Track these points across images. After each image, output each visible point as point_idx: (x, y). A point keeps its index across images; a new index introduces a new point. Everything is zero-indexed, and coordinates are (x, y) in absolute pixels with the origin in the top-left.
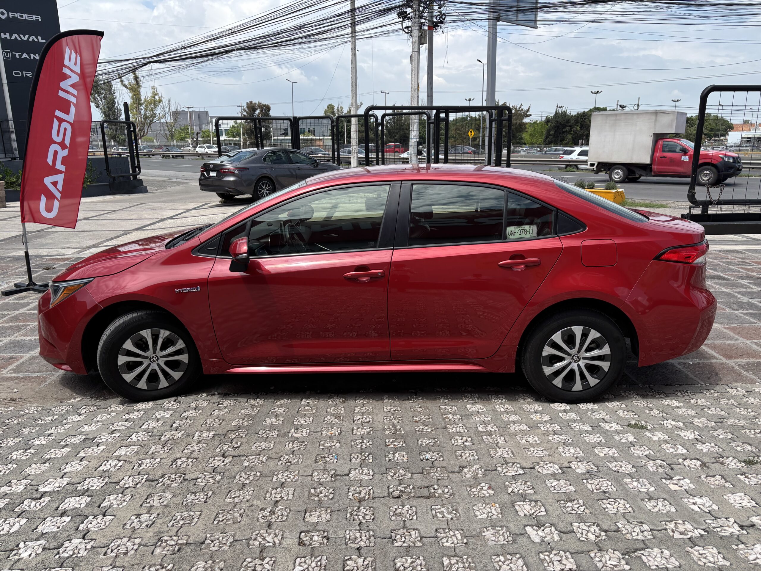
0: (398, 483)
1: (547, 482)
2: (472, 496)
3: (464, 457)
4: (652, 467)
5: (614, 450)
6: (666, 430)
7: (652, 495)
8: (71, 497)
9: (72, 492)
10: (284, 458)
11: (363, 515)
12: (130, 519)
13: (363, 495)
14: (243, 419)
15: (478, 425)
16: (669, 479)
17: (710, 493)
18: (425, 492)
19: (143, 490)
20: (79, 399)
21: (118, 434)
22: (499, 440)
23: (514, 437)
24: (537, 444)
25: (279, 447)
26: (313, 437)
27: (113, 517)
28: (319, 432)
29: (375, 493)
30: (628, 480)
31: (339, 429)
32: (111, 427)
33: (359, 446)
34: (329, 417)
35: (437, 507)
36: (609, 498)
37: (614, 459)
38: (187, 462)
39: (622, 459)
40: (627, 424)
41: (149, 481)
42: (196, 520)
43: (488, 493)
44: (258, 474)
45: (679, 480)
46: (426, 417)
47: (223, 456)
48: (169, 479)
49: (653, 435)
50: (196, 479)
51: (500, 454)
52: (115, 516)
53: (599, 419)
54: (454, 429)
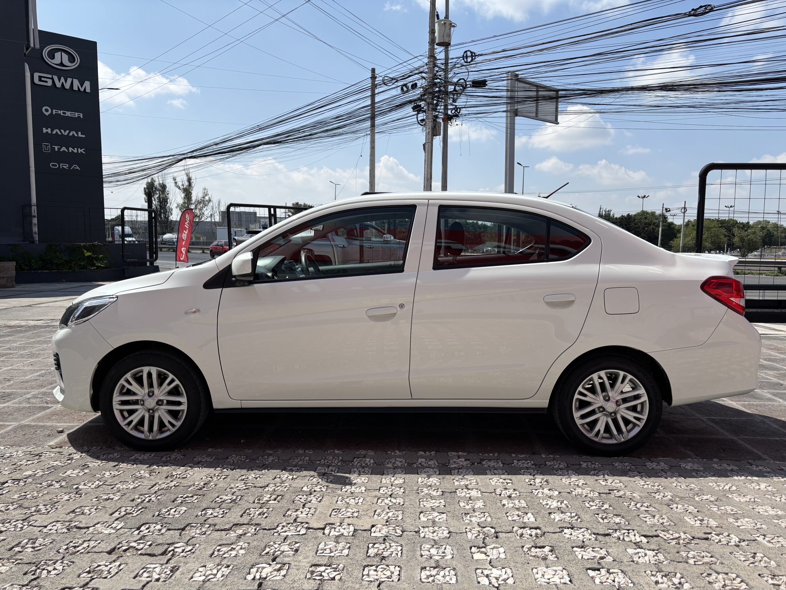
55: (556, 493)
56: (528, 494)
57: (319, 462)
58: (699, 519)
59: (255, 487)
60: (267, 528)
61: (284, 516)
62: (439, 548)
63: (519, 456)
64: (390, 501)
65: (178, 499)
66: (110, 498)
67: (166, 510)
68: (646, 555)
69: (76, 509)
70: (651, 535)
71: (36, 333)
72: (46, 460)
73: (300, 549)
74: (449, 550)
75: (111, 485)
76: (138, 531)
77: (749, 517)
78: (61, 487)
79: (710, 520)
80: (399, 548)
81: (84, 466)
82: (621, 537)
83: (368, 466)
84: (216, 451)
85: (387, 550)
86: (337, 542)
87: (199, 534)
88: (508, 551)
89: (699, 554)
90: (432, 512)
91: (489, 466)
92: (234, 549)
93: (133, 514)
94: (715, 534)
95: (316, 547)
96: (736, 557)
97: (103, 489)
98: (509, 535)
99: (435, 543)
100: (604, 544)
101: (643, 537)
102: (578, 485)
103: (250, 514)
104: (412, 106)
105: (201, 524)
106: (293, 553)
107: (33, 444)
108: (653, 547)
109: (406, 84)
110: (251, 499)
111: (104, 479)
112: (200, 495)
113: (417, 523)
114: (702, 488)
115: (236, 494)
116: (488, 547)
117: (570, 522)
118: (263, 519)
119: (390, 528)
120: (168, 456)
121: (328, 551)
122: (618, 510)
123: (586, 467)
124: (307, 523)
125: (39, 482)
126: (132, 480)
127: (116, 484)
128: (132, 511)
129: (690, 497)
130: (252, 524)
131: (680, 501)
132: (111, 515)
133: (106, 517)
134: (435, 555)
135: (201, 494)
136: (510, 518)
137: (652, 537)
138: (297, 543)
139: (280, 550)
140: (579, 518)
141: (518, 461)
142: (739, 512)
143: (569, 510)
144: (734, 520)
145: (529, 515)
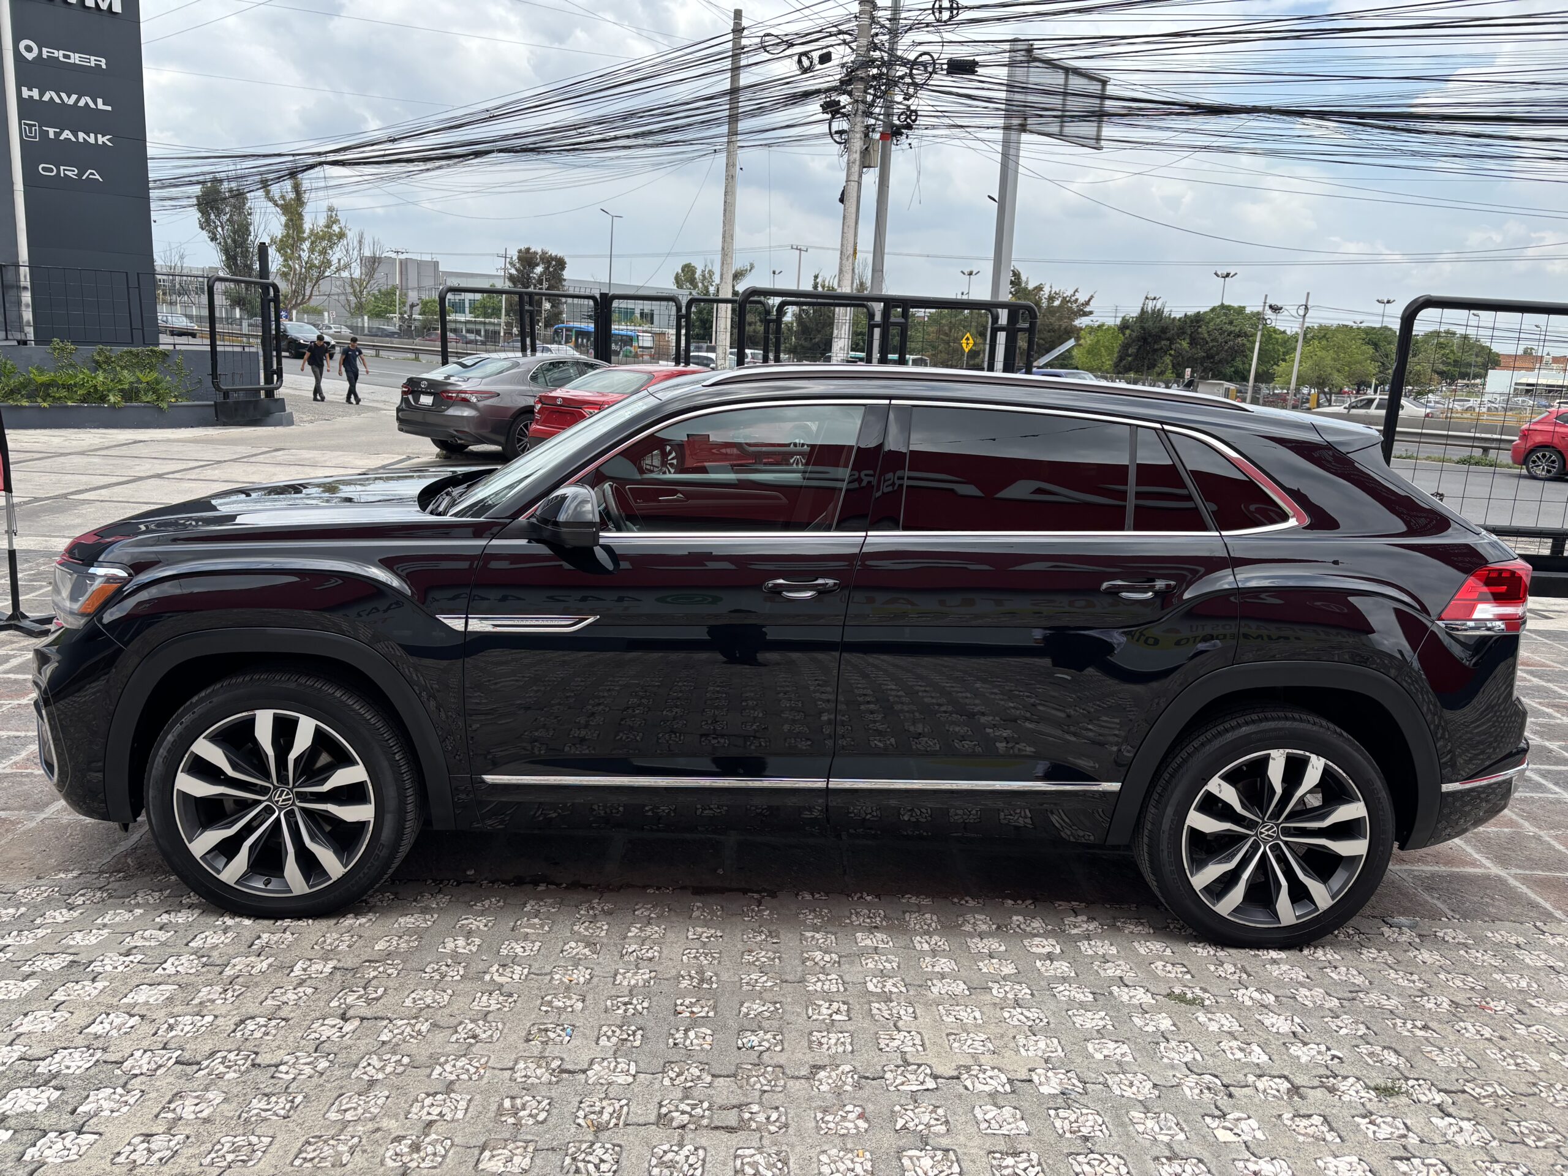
0: (680, 1095)
1: (977, 1111)
2: (822, 1132)
3: (825, 1046)
4: (1191, 1088)
5: (1125, 1048)
6: (1237, 1009)
7: (1177, 1150)
8: (21, 1088)
9: (25, 1078)
10: (465, 1028)
11: (597, 1161)
12: (129, 1144)
13: (606, 1116)
14: (400, 937)
15: (868, 979)
16: (1219, 1117)
17: (1293, 1153)
18: (731, 1118)
19: (166, 1083)
20: (75, 873)
21: (140, 957)
22: (902, 1012)
23: (934, 1008)
24: (976, 1025)
25: (461, 1002)
26: (533, 984)
27: (96, 1137)
28: (546, 974)
29: (631, 1115)
30: (1136, 1115)
31: (589, 971)
32: (127, 940)
33: (621, 1011)
34: (573, 944)
35: (748, 1152)
36: (1092, 1152)
37: (1121, 1068)
38: (266, 1026)
39: (1136, 1069)
40: (1165, 993)
41: (183, 1064)
42: (259, 1154)
43: (857, 1127)
44: (406, 1060)
45: (1238, 1120)
46: (770, 954)
47: (344, 1018)
48: (222, 1063)
49: (1210, 1020)
50: (277, 1066)
51: (896, 1043)
52: (100, 1134)
53: (1112, 979)
54: (819, 984)
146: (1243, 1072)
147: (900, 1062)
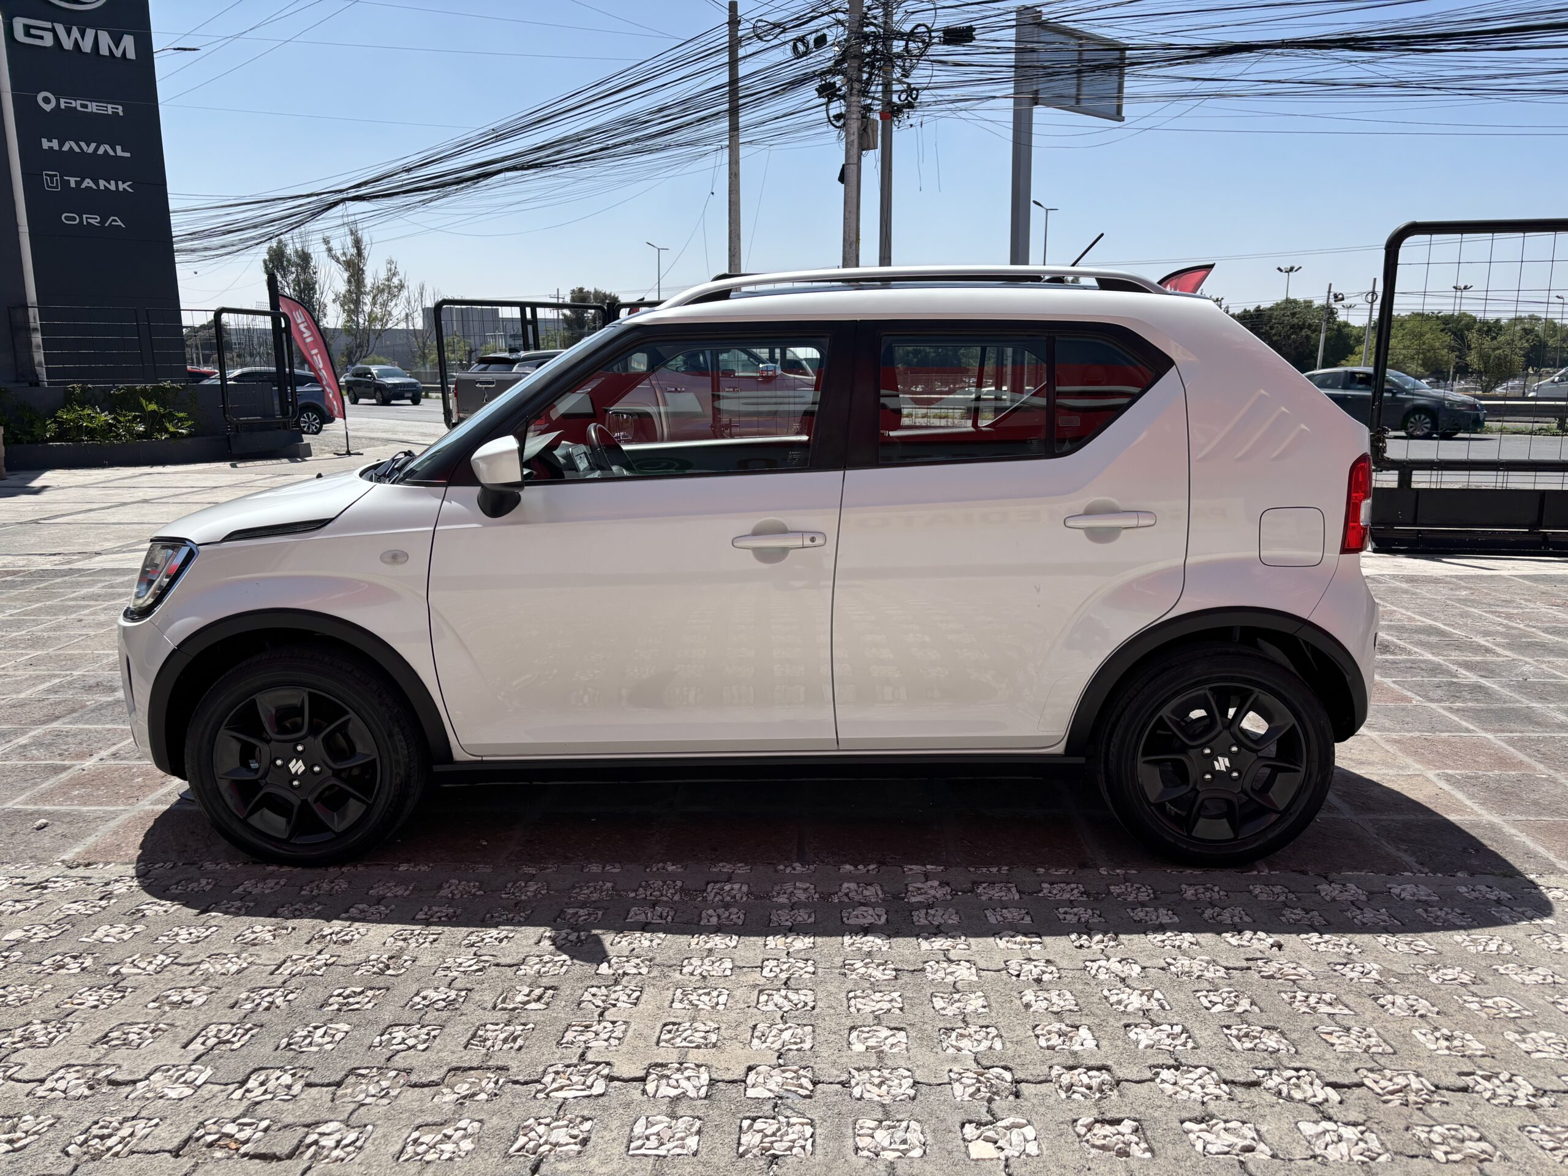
55: (1137, 969)
56: (1078, 974)
57: (633, 895)
58: (1443, 1035)
59: (498, 965)
60: (520, 1078)
61: (559, 1043)
62: (894, 1127)
63: (1053, 871)
64: (786, 997)
65: (331, 1000)
66: (186, 999)
67: (305, 1033)
68: (1340, 1139)
69: (111, 1031)
70: (1346, 1082)
71: (45, 588)
72: (55, 898)
73: (593, 1138)
74: (914, 1137)
75: (189, 965)
76: (241, 1091)
77: (1549, 1027)
78: (83, 969)
79: (1468, 1036)
80: (808, 1130)
81: (133, 913)
82: (1285, 1090)
83: (736, 901)
84: (416, 869)
85: (782, 1136)
86: (674, 1116)
87: (374, 1096)
88: (1043, 1134)
89: (1453, 1133)
90: (875, 1028)
91: (990, 899)
92: (449, 1137)
93: (233, 1043)
94: (1482, 1077)
95: (628, 1129)
96: (1532, 1140)
97: (171, 976)
98: (1043, 1088)
99: (886, 1115)
100: (1248, 1108)
101: (1329, 1089)
102: (1179, 947)
103: (486, 1040)
104: (817, 86)
105: (379, 1068)
106: (578, 1148)
107: (31, 858)
108: (1353, 1116)
109: (804, 37)
110: (489, 999)
111: (175, 948)
112: (379, 989)
113: (844, 1060)
114: (1440, 948)
115: (457, 984)
116: (999, 1124)
117: (1171, 1049)
118: (513, 1052)
119: (787, 1075)
120: (314, 885)
121: (653, 1142)
122: (1271, 1014)
123: (1194, 898)
124: (608, 1064)
125: (36, 957)
126: (235, 950)
127: (200, 963)
128: (230, 1036)
129: (1418, 974)
130: (489, 1068)
131: (1400, 986)
132: (184, 1047)
133: (174, 1054)
134: (884, 1149)
135: (382, 985)
136: (1043, 1042)
137: (1349, 1087)
138: (588, 1119)
139: (551, 1140)
140: (1190, 1037)
141: (1052, 884)
142: (1526, 1013)
143: (1166, 1017)
144: (1517, 1036)
145: (1083, 1032)
146: (1049, 1063)
147: (575, 1061)
